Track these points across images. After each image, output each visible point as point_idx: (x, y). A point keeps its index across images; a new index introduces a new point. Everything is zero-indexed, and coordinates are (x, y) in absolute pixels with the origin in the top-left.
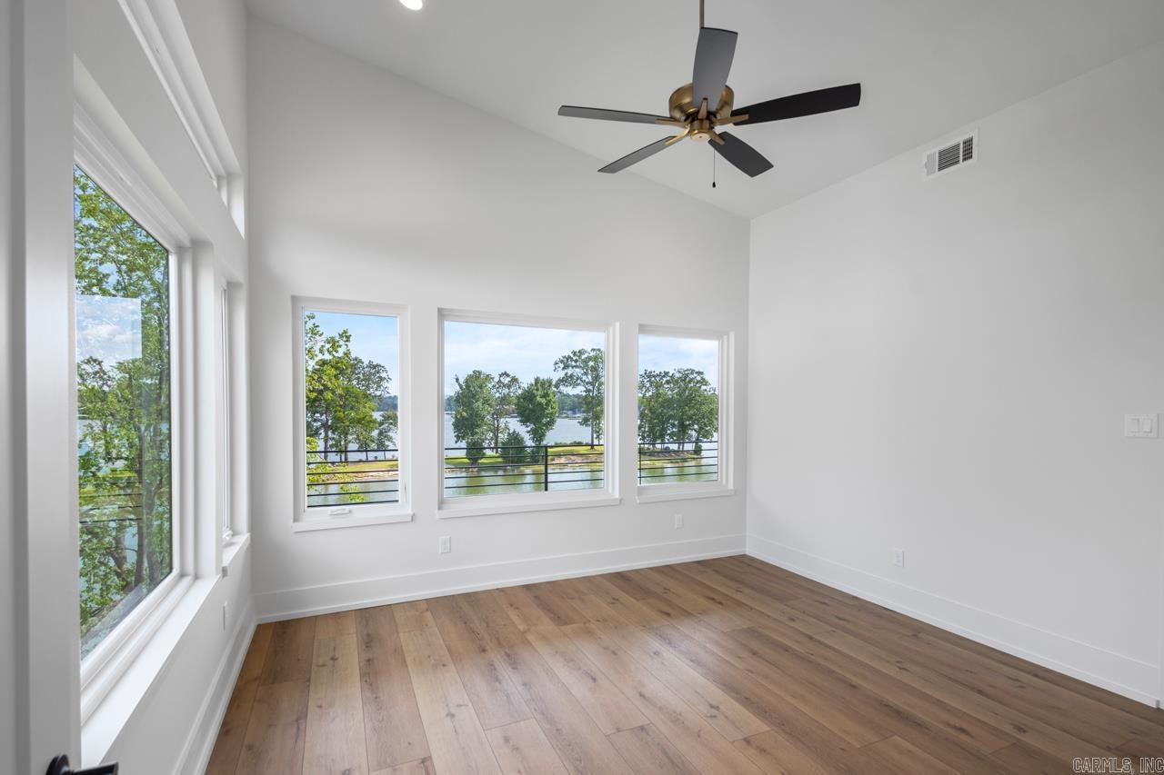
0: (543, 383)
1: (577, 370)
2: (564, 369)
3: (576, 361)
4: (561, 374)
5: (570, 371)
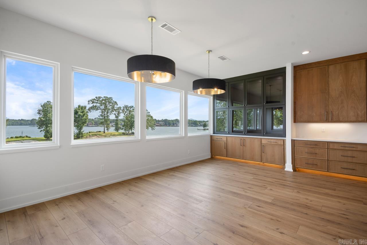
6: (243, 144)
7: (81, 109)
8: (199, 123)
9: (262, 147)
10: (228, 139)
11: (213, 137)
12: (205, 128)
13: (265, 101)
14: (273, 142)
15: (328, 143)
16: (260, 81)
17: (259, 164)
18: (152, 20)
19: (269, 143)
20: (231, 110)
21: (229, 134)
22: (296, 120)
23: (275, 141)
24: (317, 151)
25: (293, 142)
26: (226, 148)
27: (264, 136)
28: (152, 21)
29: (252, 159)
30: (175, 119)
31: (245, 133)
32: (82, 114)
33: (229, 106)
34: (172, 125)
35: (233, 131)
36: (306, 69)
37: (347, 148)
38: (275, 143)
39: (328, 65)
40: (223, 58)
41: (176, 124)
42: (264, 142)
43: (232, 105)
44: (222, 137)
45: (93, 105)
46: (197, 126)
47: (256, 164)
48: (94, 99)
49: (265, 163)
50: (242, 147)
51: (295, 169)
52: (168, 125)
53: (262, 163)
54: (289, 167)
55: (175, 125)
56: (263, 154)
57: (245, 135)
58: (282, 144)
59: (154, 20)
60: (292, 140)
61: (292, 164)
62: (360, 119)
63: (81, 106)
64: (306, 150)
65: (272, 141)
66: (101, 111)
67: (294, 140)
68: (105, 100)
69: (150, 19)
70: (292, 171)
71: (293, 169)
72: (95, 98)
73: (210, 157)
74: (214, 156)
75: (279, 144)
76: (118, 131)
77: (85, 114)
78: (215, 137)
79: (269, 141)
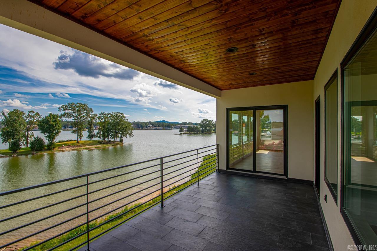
0: (53, 116)
1: (70, 111)
2: (63, 110)
3: (70, 107)
4: (63, 112)
5: (67, 111)
7: (53, 117)
8: (174, 126)
12: (181, 132)
30: (148, 121)
32: (54, 123)
34: (145, 127)
41: (149, 126)
45: (65, 112)
46: (171, 129)
48: (66, 106)
52: (140, 128)
55: (149, 128)
63: (53, 114)
66: (74, 119)
68: (79, 107)
72: (68, 105)
76: (91, 139)
77: (57, 123)
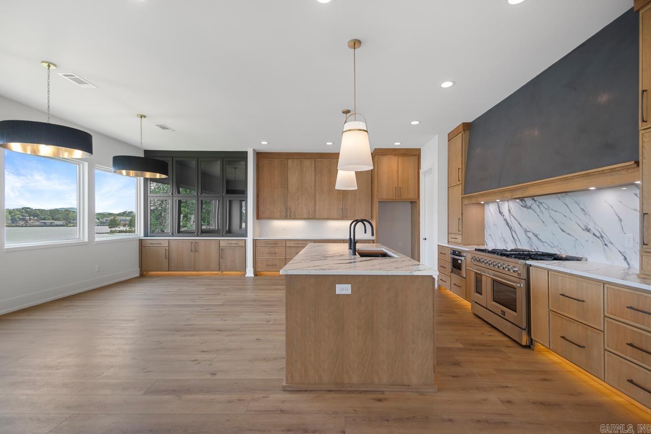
6: (195, 248)
9: (221, 250)
10: (172, 243)
11: (143, 242)
13: (225, 191)
14: (234, 244)
15: (286, 240)
16: (219, 163)
17: (216, 274)
18: (49, 66)
19: (229, 245)
20: (176, 199)
21: (173, 235)
22: (258, 216)
23: (235, 242)
24: (277, 250)
25: (255, 241)
26: (168, 257)
27: (223, 236)
28: (49, 68)
29: (208, 269)
31: (198, 234)
33: (172, 194)
35: (179, 232)
36: (269, 158)
37: (300, 245)
38: (236, 245)
39: (288, 159)
40: (164, 128)
42: (222, 244)
43: (179, 192)
44: (161, 241)
47: (212, 274)
49: (224, 272)
50: (193, 254)
51: (256, 274)
53: (220, 272)
54: (250, 273)
56: (221, 260)
57: (198, 236)
58: (244, 245)
59: (52, 67)
60: (253, 240)
61: (253, 268)
62: (311, 217)
64: (267, 250)
65: (233, 242)
67: (256, 240)
69: (46, 65)
70: (253, 276)
71: (254, 274)
73: (138, 275)
74: (145, 272)
75: (240, 245)
78: (147, 241)
79: (229, 242)
